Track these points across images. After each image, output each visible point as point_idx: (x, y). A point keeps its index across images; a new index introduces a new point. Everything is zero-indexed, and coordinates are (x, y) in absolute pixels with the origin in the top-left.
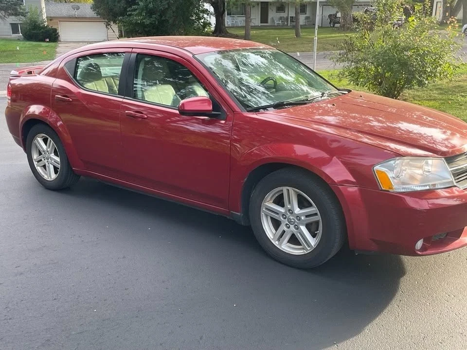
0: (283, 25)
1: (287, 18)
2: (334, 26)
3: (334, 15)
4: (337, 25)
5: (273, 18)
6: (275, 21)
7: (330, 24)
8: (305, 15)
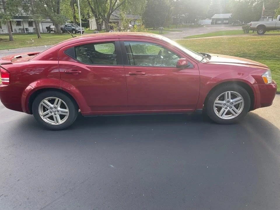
0: (22, 33)
1: (24, 29)
2: (50, 33)
3: (49, 27)
4: (51, 32)
5: (15, 29)
6: (17, 31)
7: (48, 31)
8: (33, 27)
